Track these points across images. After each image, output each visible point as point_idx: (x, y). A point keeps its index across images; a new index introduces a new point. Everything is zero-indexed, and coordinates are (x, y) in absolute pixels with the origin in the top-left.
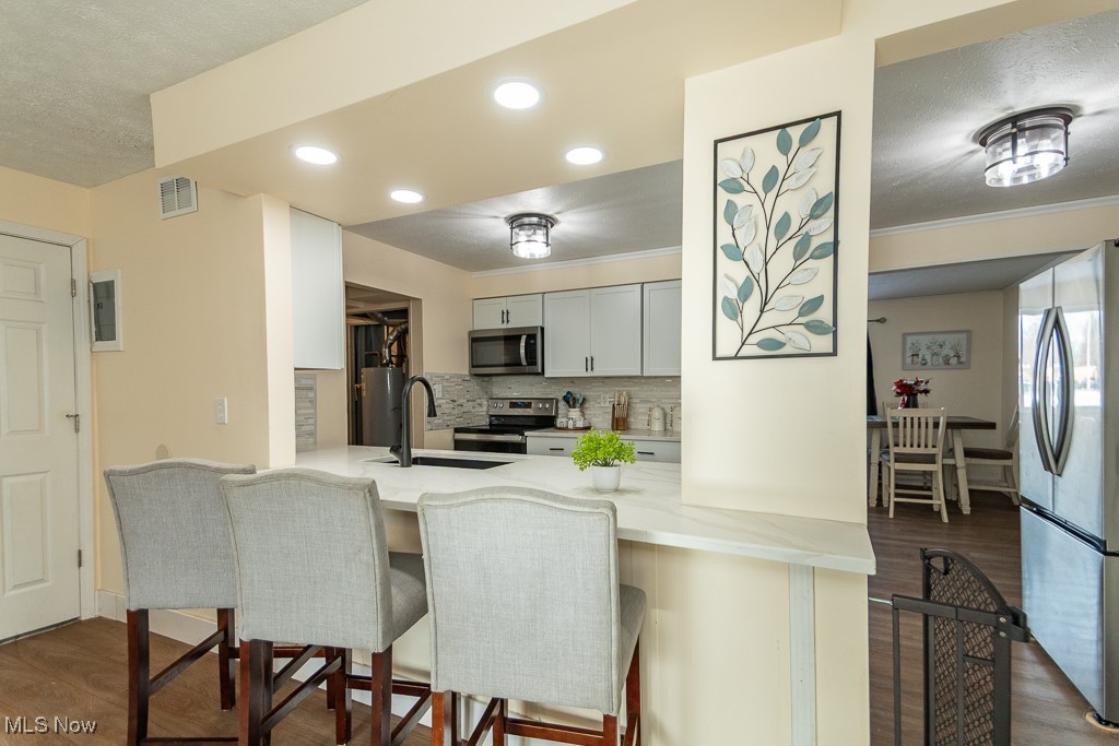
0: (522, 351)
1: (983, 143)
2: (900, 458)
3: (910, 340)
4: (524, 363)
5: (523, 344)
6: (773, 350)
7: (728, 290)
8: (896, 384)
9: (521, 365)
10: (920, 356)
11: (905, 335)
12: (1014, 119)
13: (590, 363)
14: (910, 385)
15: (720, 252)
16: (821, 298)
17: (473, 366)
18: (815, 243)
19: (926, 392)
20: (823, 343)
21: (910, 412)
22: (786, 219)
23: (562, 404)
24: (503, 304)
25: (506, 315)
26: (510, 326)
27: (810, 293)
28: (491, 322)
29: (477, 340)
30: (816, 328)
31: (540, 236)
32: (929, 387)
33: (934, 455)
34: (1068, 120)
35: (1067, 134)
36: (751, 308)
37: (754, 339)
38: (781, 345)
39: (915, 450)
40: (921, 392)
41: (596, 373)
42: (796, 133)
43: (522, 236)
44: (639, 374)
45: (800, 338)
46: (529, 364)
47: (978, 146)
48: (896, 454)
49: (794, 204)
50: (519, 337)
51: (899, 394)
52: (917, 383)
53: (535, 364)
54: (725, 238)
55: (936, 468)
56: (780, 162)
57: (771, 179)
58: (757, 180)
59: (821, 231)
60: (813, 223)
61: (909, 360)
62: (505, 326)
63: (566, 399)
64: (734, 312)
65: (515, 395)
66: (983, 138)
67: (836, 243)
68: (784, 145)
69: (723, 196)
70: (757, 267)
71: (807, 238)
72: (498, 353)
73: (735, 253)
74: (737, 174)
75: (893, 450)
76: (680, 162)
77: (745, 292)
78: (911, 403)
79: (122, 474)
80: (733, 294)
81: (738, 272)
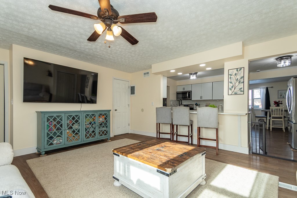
0: (187, 95)
1: (277, 60)
2: (273, 118)
3: (280, 92)
4: (188, 97)
5: (188, 94)
6: (236, 94)
7: (230, 87)
8: (274, 102)
9: (187, 98)
10: (283, 96)
11: (278, 91)
12: (281, 57)
13: (201, 97)
14: (277, 102)
15: (229, 83)
16: (242, 88)
17: (177, 98)
18: (241, 82)
19: (282, 103)
20: (242, 93)
21: (277, 108)
22: (238, 79)
23: (195, 106)
24: (183, 87)
25: (184, 89)
26: (184, 91)
27: (241, 87)
28: (181, 90)
29: (178, 93)
30: (241, 91)
31: (195, 76)
32: (282, 102)
33: (282, 117)
34: (291, 57)
35: (291, 59)
36: (233, 89)
37: (234, 92)
38: (237, 93)
39: (277, 116)
40: (280, 104)
41: (203, 99)
42: (239, 69)
43: (191, 76)
44: (212, 99)
45: (239, 92)
46: (189, 98)
47: (276, 60)
48: (272, 117)
49: (239, 77)
50: (187, 93)
51: (275, 104)
52: (279, 101)
53: (190, 98)
54: (230, 81)
55: (282, 120)
56: (237, 72)
57: (236, 74)
58: (234, 74)
59: (242, 80)
60: (241, 79)
61: (279, 97)
62: (183, 91)
63: (196, 104)
64: (231, 89)
65: (185, 104)
66: (277, 59)
67: (244, 82)
68: (237, 71)
69: (229, 76)
70: (234, 84)
71: (240, 81)
72: (181, 96)
73: (231, 83)
74: (231, 74)
75: (272, 116)
76: (224, 68)
77: (232, 87)
78: (278, 105)
79: (158, 108)
80: (231, 87)
81: (232, 85)
